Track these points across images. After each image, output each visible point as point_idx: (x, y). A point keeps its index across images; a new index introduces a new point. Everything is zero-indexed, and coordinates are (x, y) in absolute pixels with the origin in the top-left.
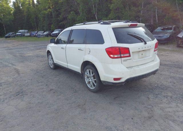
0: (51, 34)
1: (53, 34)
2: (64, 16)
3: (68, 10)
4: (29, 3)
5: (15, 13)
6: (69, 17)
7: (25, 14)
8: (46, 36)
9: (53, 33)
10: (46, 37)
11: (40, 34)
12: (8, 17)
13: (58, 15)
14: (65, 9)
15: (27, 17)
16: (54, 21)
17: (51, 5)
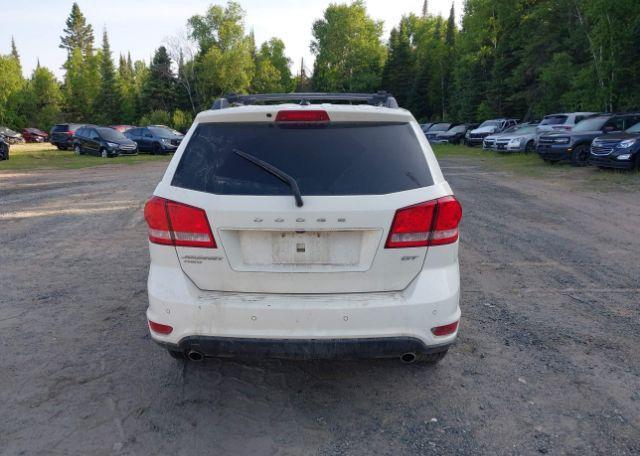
0: (467, 135)
1: (472, 136)
2: (528, 72)
3: (548, 47)
4: (437, 33)
5: (390, 65)
6: (547, 74)
7: (418, 65)
8: (450, 142)
9: (474, 132)
10: (451, 145)
11: (435, 135)
12: (366, 77)
13: (507, 70)
14: (540, 43)
15: (424, 75)
16: (493, 91)
17: (495, 32)
